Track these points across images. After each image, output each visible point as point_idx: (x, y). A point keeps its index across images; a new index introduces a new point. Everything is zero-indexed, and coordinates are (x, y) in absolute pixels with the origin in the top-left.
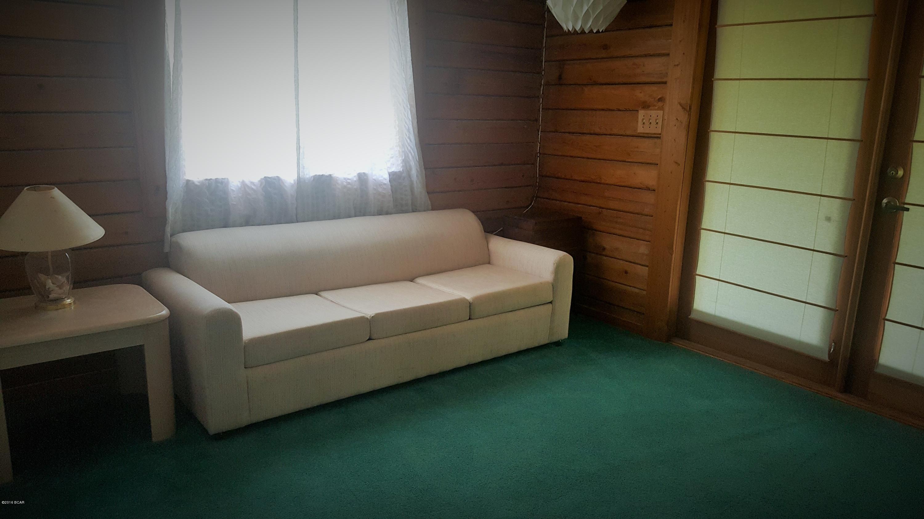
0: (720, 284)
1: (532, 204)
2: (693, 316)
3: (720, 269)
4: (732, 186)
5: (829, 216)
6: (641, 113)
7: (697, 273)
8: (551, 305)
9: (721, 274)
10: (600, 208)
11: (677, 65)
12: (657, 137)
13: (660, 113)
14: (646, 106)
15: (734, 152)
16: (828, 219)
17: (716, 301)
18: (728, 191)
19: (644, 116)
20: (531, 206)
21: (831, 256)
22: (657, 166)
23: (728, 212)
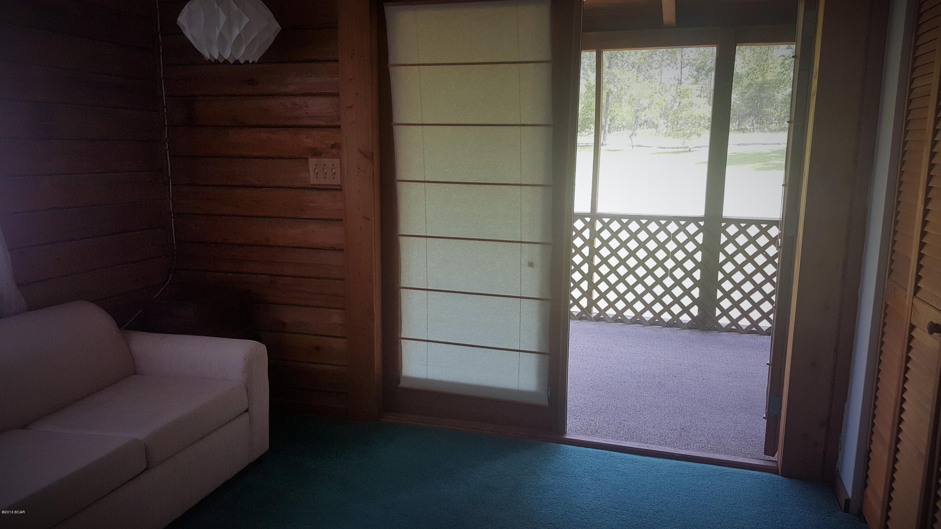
0: (428, 345)
1: (170, 279)
2: (403, 384)
3: (427, 328)
4: (428, 239)
5: (531, 261)
6: (312, 161)
7: (403, 336)
8: (248, 413)
9: (429, 334)
10: (272, 275)
11: (351, 107)
12: (338, 189)
13: (337, 161)
14: (317, 153)
15: (427, 202)
16: (531, 265)
17: (427, 364)
18: (425, 244)
19: (316, 165)
20: (168, 281)
21: (538, 301)
22: (342, 221)
23: (428, 267)
